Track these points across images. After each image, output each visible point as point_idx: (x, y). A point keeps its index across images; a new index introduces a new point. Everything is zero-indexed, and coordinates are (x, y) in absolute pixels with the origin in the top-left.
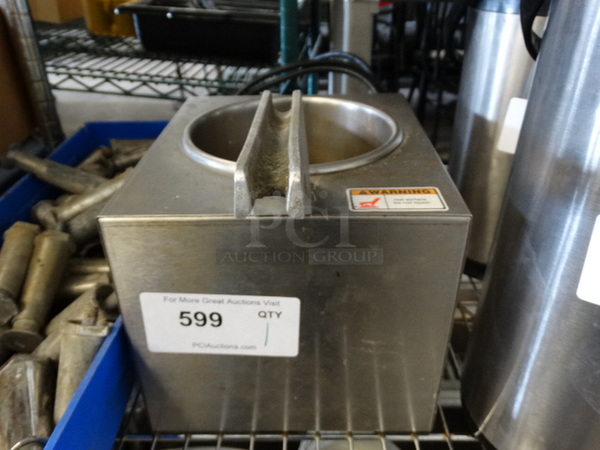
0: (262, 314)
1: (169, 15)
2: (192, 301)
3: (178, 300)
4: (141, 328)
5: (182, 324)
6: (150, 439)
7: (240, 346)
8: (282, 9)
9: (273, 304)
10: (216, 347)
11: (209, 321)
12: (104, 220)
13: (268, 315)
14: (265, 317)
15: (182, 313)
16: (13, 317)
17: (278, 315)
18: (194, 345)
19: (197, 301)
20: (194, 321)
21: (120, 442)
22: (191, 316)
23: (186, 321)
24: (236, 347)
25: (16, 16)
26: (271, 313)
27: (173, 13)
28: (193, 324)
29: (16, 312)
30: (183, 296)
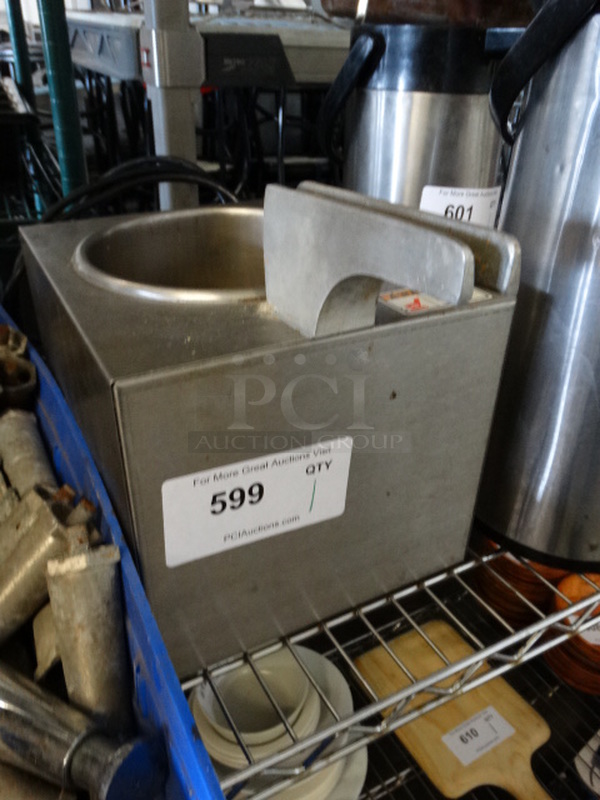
0: (310, 470)
2: (229, 475)
3: (211, 480)
5: (214, 512)
7: (281, 522)
10: (253, 531)
11: (247, 497)
13: (317, 467)
14: (313, 472)
15: (214, 498)
17: (328, 465)
18: (226, 538)
19: (235, 474)
20: (229, 504)
22: (226, 497)
23: (218, 507)
24: (277, 525)
26: (320, 465)
28: (228, 508)
30: (217, 471)
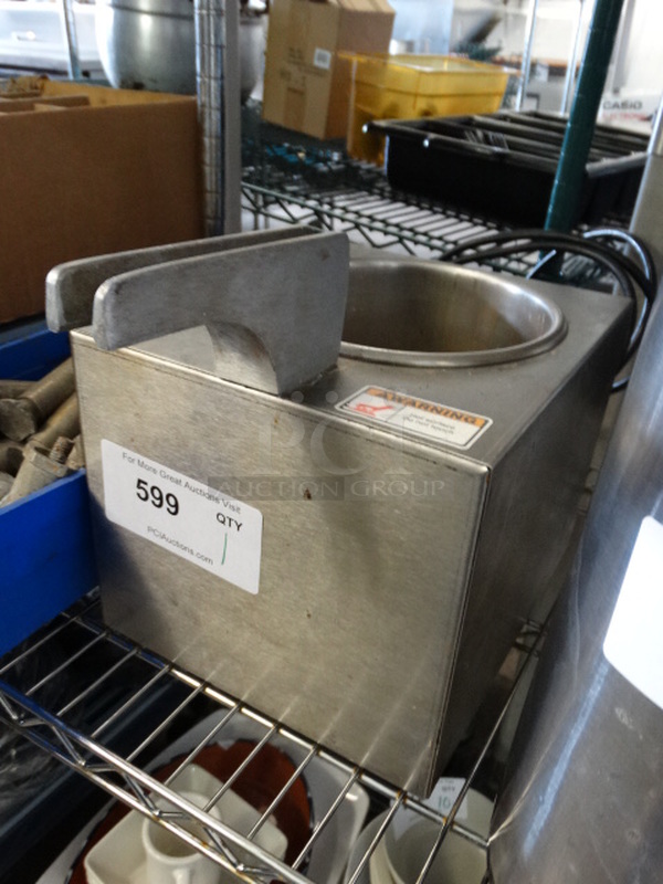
0: (221, 518)
1: (426, 143)
2: (149, 469)
3: (136, 462)
4: (101, 485)
5: (139, 495)
6: (97, 633)
7: (195, 552)
8: (562, 154)
9: (233, 508)
10: (171, 542)
11: (165, 504)
12: (74, 333)
13: (227, 521)
14: (223, 522)
15: (139, 482)
16: (30, 435)
17: (239, 527)
18: (149, 529)
20: (151, 497)
21: (68, 620)
22: (148, 489)
23: (143, 494)
24: (192, 552)
25: (207, 110)
26: (230, 520)
27: (431, 142)
28: (149, 501)
29: (33, 431)
30: (142, 458)
